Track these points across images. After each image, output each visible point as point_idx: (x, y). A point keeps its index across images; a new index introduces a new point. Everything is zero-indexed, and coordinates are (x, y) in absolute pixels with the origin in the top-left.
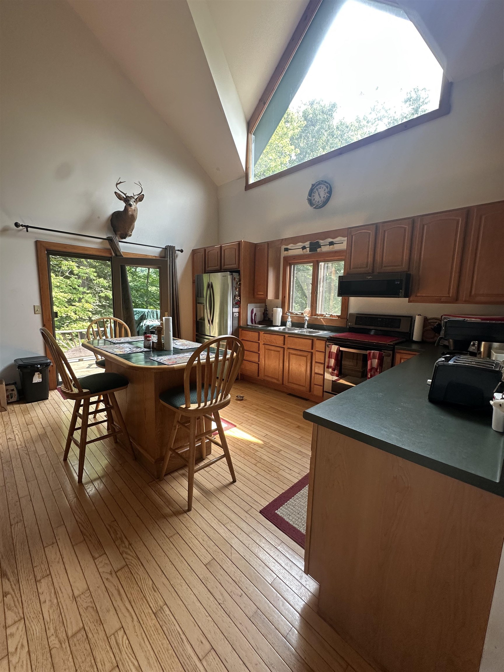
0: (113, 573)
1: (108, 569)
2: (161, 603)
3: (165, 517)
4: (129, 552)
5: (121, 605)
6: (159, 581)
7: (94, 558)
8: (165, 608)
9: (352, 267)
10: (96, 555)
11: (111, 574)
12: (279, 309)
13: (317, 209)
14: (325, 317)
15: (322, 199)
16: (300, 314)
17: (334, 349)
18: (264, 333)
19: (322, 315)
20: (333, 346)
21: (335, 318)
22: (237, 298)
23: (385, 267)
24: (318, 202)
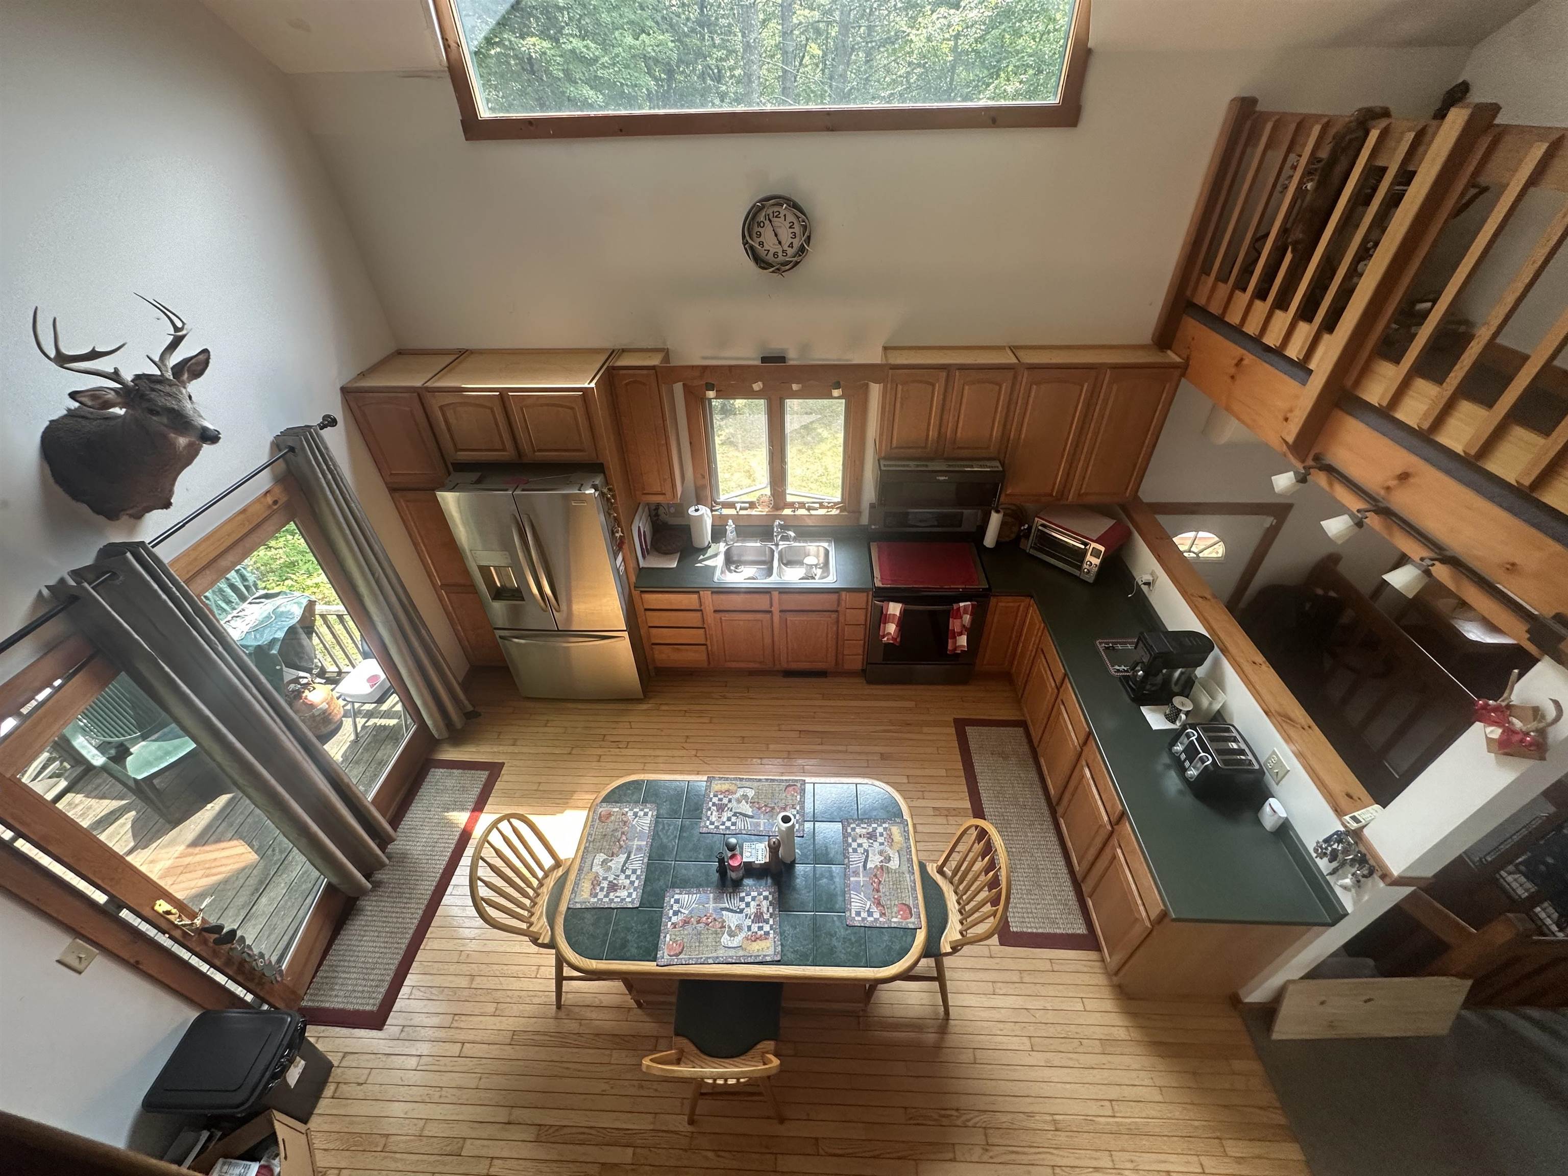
0: (988, 1147)
1: (978, 1151)
2: (1049, 1118)
3: (938, 1047)
4: (968, 1117)
5: (1030, 1157)
6: (1024, 1105)
7: (954, 1160)
8: (1057, 1117)
9: (894, 443)
10: (950, 1156)
11: (987, 1150)
12: (704, 510)
13: (773, 272)
14: (813, 512)
15: (786, 248)
16: (747, 505)
17: (895, 609)
18: (712, 593)
19: (802, 505)
20: (892, 604)
21: (835, 512)
22: (617, 535)
23: (958, 448)
24: (775, 255)
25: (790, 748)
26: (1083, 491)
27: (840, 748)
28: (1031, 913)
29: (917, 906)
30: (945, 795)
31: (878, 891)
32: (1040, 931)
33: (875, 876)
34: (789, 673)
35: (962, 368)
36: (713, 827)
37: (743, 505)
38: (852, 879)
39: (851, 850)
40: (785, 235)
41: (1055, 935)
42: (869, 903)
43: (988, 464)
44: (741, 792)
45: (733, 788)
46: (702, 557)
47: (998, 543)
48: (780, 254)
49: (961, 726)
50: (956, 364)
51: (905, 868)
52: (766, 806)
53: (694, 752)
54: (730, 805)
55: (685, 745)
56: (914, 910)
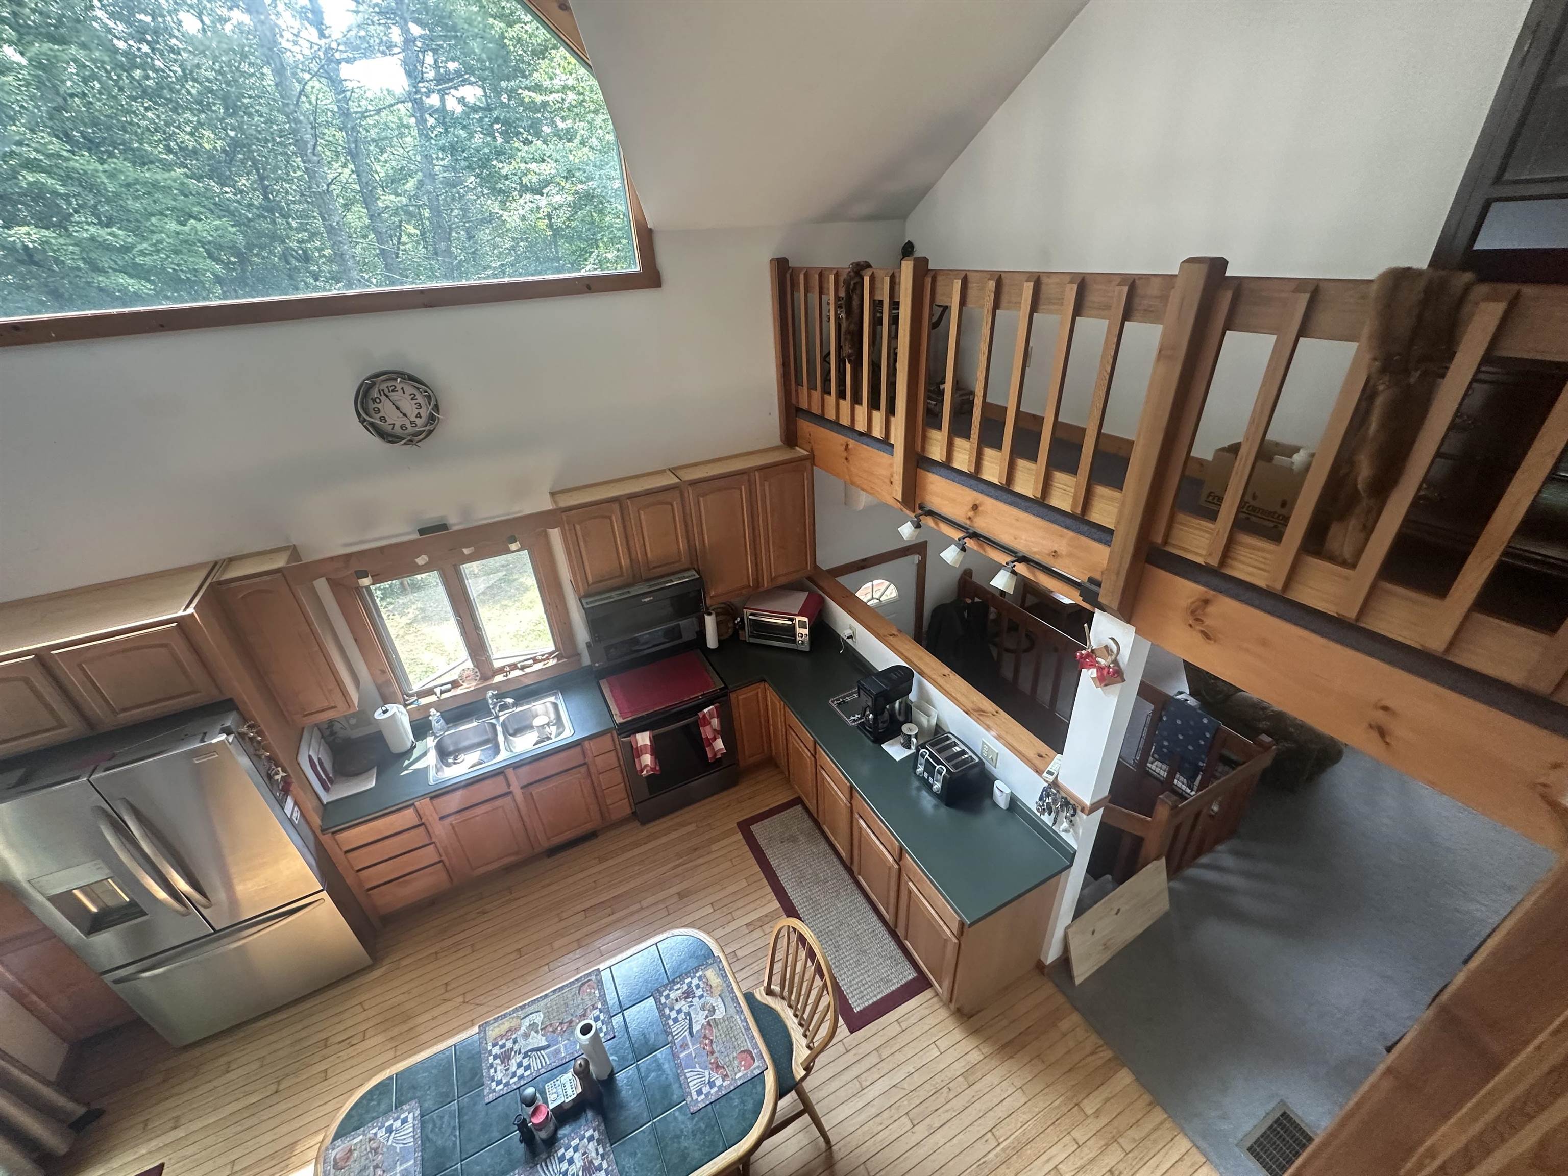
9: (590, 580)
12: (394, 709)
13: (405, 444)
14: (528, 670)
15: (413, 419)
16: (449, 686)
17: (643, 739)
18: (432, 798)
19: (514, 667)
20: (639, 736)
21: (552, 662)
22: (278, 777)
23: (655, 568)
24: (403, 427)
25: (578, 935)
26: (773, 575)
27: (636, 907)
28: (867, 983)
29: (756, 1046)
30: (752, 906)
31: (712, 1053)
32: (879, 997)
33: (705, 1037)
34: (552, 852)
35: (632, 496)
36: (501, 1087)
37: (443, 688)
38: (681, 1055)
39: (671, 1022)
40: (408, 406)
41: (893, 992)
42: (707, 1073)
43: (686, 574)
44: (527, 1022)
45: (514, 1023)
46: (407, 762)
47: (720, 642)
48: (408, 425)
49: (745, 827)
50: (625, 495)
51: (732, 1011)
52: (561, 1024)
53: (461, 999)
54: (516, 1047)
55: (446, 996)
56: (754, 1052)
